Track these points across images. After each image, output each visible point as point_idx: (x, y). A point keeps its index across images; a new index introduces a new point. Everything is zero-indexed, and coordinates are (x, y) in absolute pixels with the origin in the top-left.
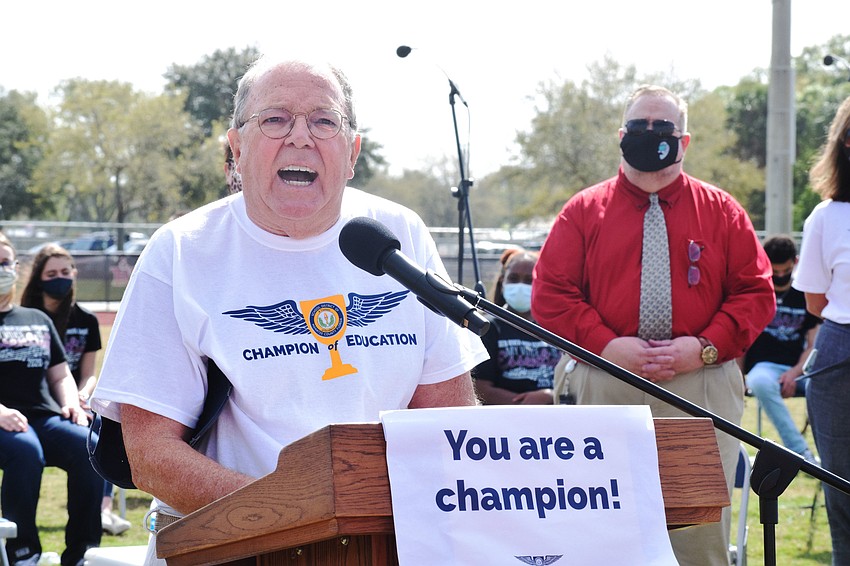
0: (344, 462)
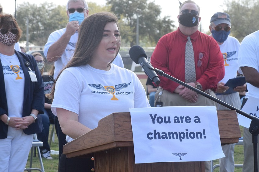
0: (118, 124)
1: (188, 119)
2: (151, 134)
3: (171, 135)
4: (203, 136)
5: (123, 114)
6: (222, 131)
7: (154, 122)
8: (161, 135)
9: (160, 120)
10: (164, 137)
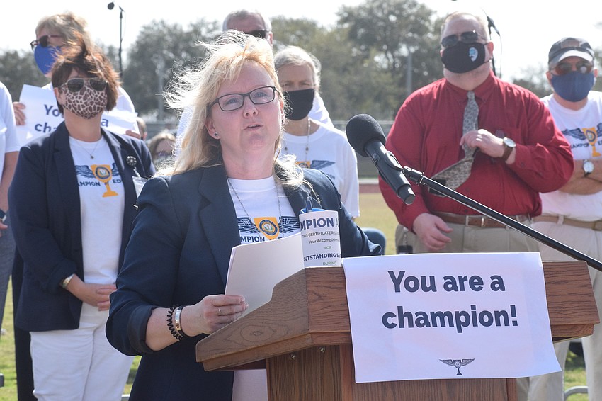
0: (316, 294)
1: (476, 281)
2: (392, 315)
3: (438, 319)
4: (511, 319)
5: (328, 271)
6: (555, 308)
7: (398, 290)
8: (415, 318)
9: (412, 284)
10: (422, 322)
